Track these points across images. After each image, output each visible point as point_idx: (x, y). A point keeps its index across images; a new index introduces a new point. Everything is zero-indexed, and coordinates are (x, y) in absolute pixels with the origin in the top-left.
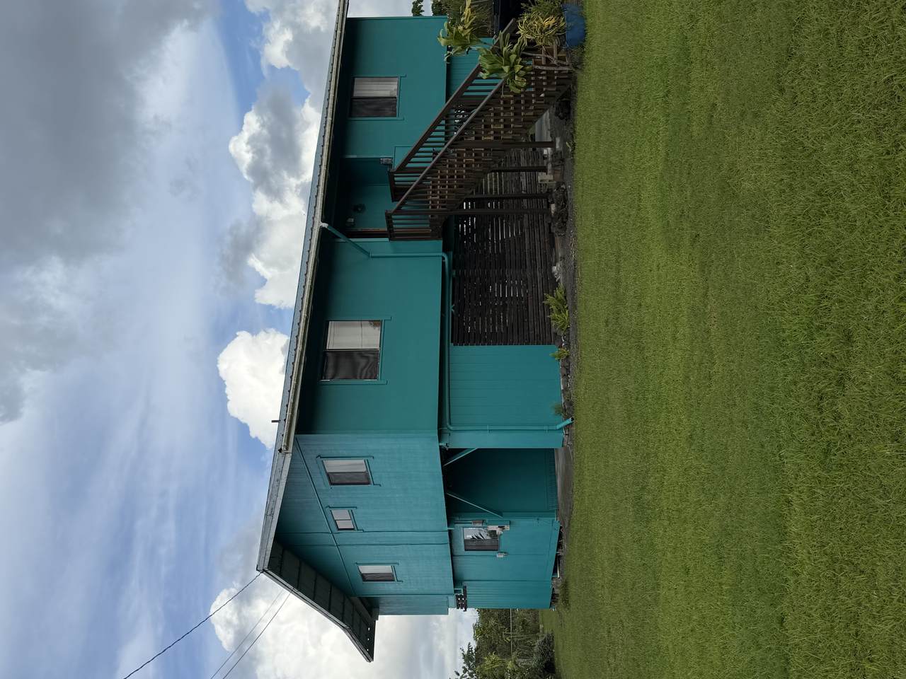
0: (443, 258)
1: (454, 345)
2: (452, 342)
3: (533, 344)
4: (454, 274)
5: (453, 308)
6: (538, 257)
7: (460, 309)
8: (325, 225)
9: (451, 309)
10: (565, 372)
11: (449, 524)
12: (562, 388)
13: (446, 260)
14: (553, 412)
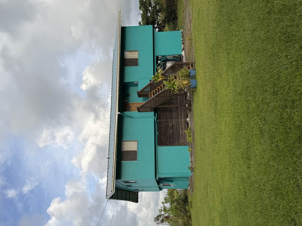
0: (154, 118)
1: (159, 146)
2: (158, 145)
3: (181, 145)
4: (158, 121)
5: (158, 133)
6: (182, 115)
7: (160, 133)
8: (119, 113)
9: (157, 133)
10: (191, 155)
11: (158, 185)
12: (190, 161)
13: (155, 119)
14: (188, 168)
